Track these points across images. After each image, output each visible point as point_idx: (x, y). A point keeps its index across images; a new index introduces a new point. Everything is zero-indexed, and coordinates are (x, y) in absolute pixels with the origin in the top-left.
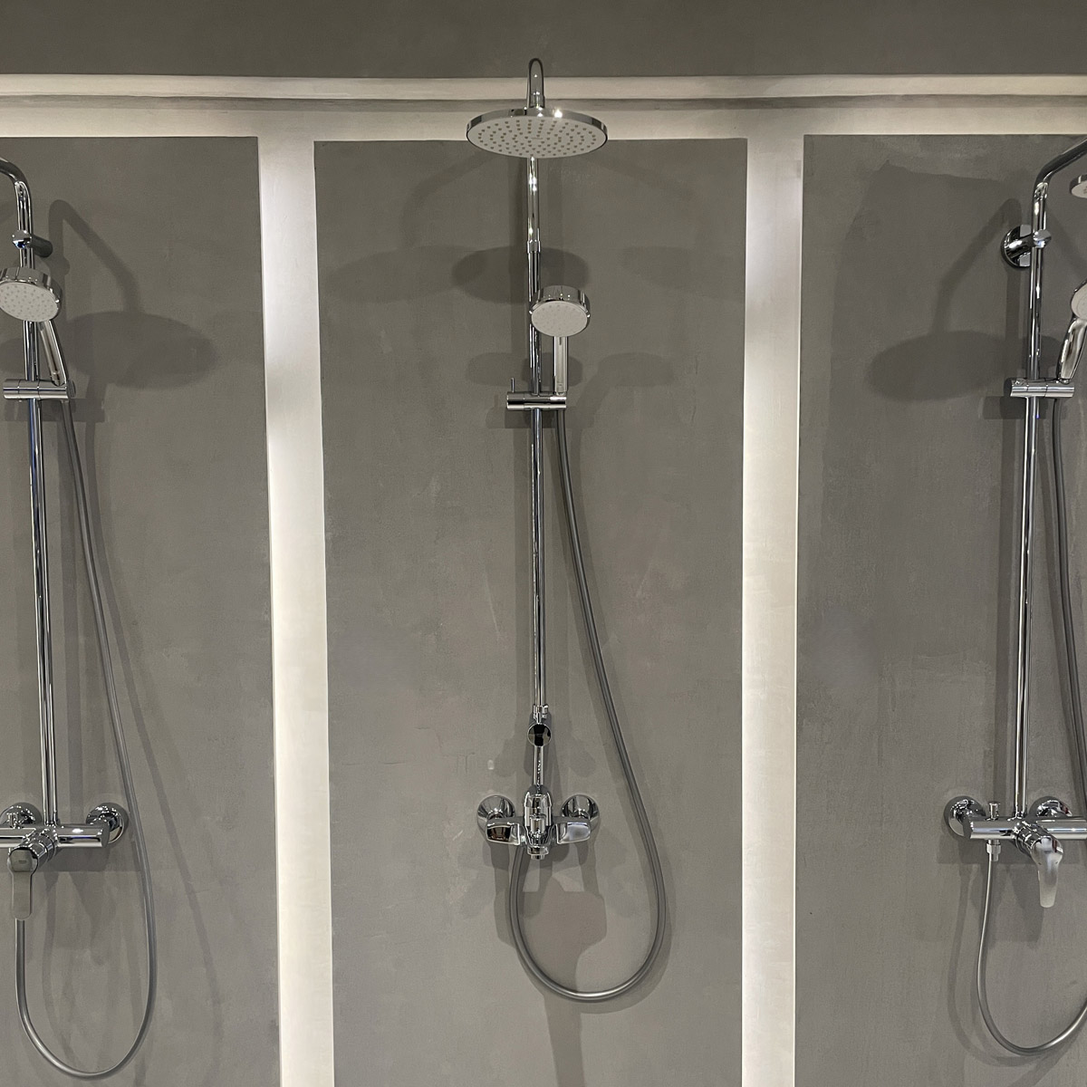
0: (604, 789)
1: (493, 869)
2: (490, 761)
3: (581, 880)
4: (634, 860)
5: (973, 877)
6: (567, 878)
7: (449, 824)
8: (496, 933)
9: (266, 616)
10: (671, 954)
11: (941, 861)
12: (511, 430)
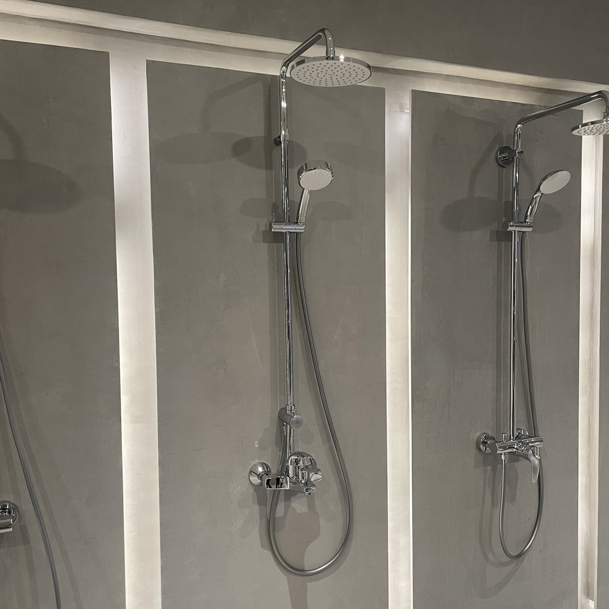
0: (318, 450)
1: (258, 506)
2: (256, 442)
3: (307, 505)
4: (334, 489)
5: (488, 473)
6: (299, 505)
7: (233, 483)
8: (260, 545)
9: (116, 364)
10: (353, 539)
11: (475, 467)
12: (266, 244)
